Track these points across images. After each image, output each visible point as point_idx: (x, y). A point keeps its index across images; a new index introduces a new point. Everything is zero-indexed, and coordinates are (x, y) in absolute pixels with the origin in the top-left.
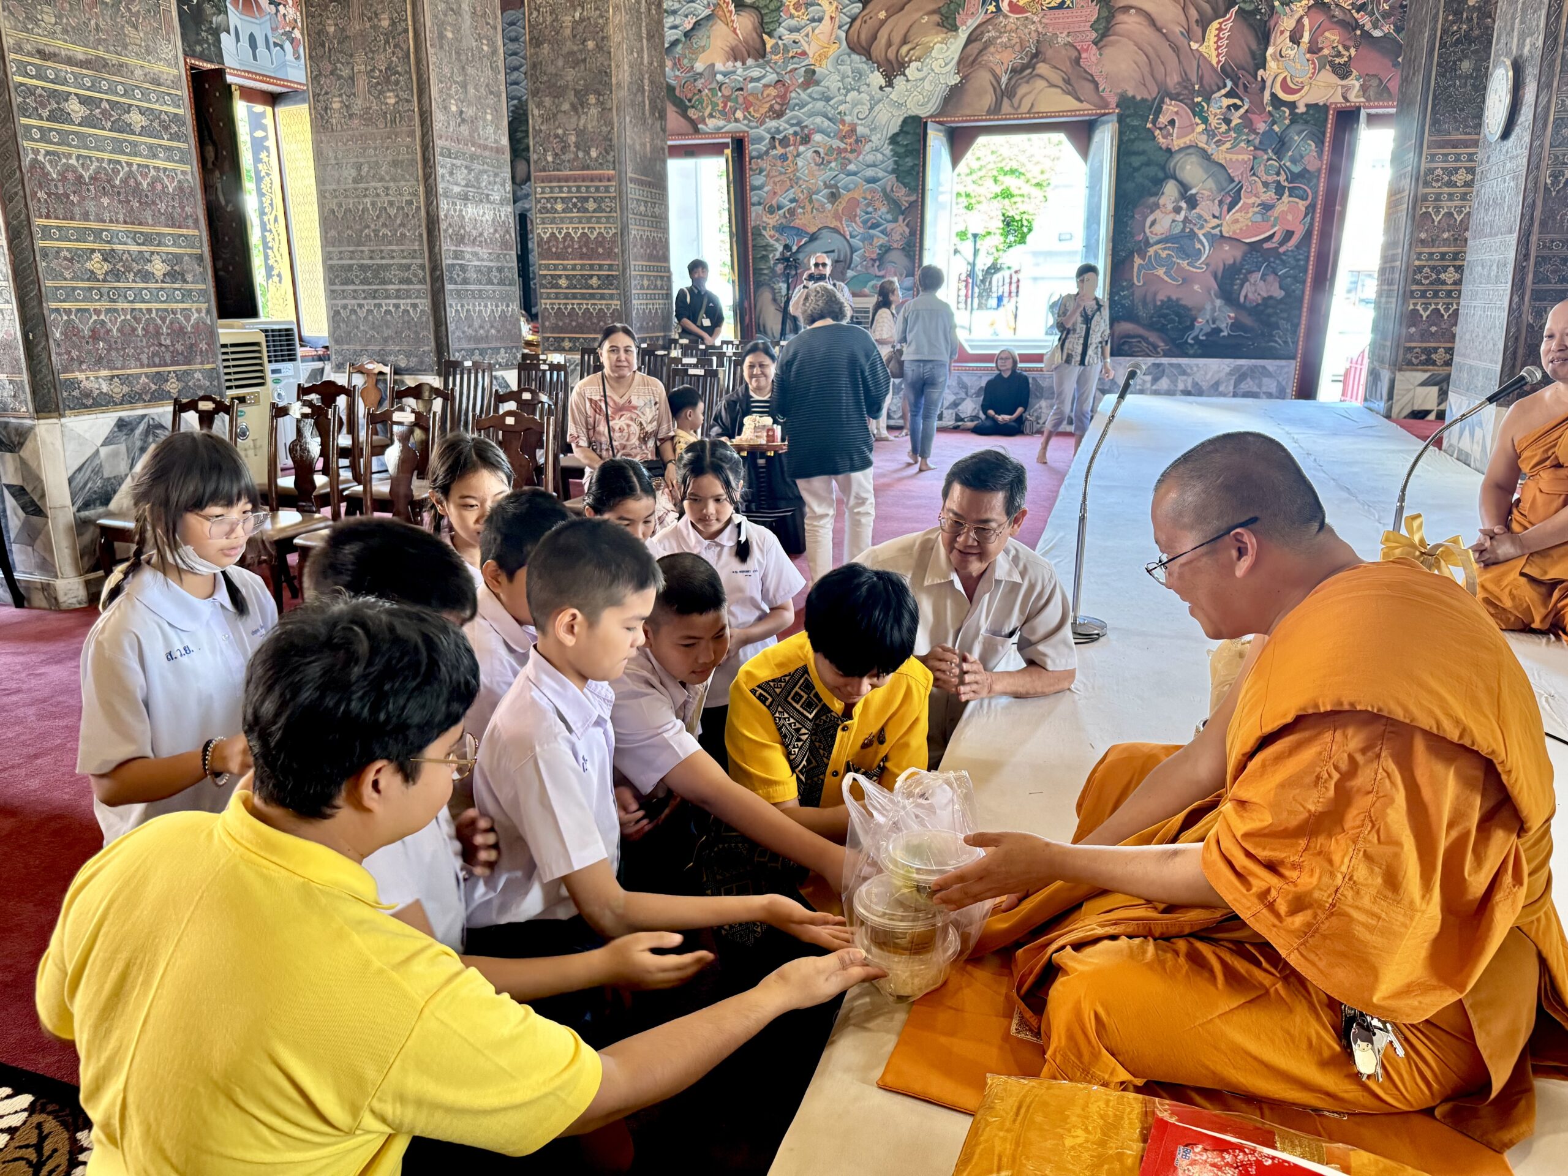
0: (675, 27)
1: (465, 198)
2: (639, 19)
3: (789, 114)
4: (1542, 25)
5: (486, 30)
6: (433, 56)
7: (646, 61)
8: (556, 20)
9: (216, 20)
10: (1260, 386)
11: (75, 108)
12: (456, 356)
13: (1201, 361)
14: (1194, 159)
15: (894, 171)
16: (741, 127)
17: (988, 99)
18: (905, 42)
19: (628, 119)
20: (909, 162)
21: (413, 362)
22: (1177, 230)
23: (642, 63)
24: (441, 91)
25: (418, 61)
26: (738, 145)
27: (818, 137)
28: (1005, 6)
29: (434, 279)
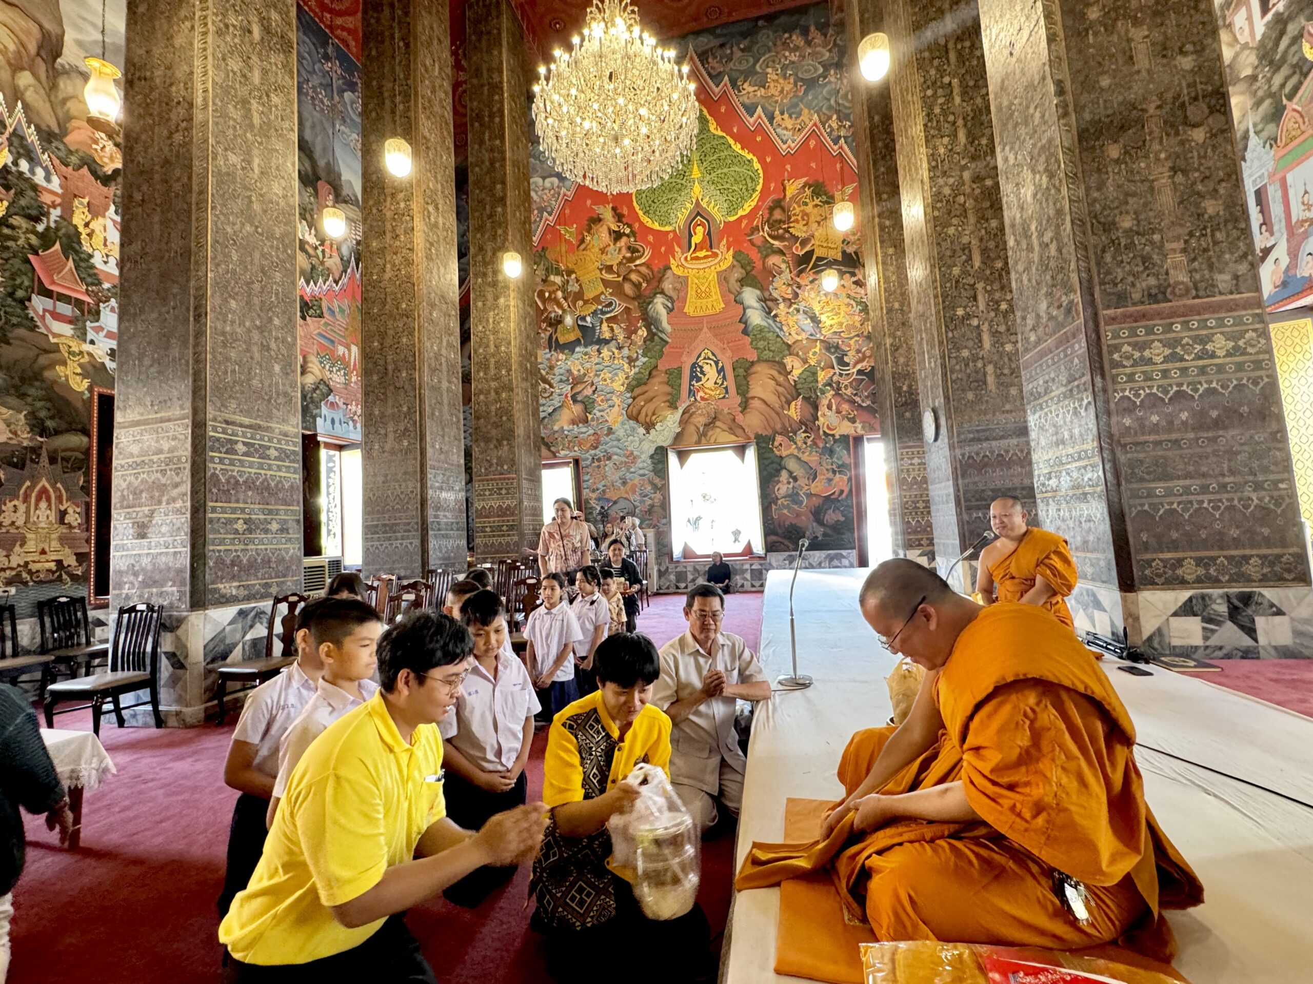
0: (544, 411)
1: (441, 489)
2: (528, 406)
3: (601, 447)
4: (941, 393)
5: (455, 412)
6: (428, 423)
7: (531, 425)
8: (488, 408)
9: (315, 412)
10: (841, 563)
11: (241, 448)
12: (432, 568)
13: (811, 553)
14: (793, 460)
15: (652, 471)
16: (577, 454)
17: (695, 438)
18: (654, 414)
19: (523, 451)
20: (660, 467)
21: (409, 572)
22: (790, 491)
24: (431, 439)
25: (421, 425)
26: (577, 462)
27: (615, 457)
28: (698, 398)
29: (423, 530)
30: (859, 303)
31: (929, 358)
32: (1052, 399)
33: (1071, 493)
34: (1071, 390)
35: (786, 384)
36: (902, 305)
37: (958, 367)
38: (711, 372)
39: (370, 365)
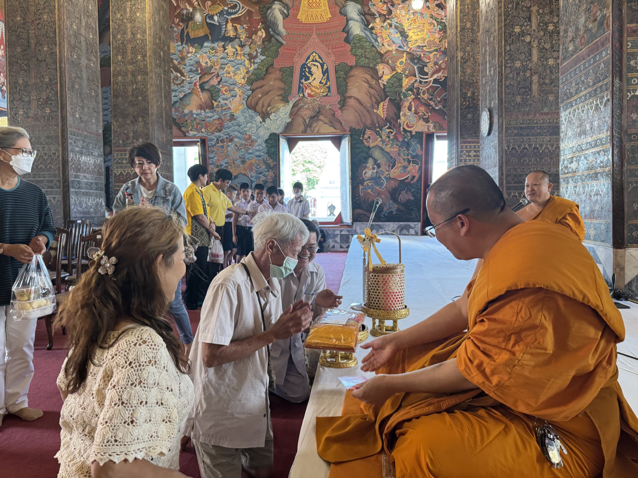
0: (176, 96)
1: (81, 153)
2: (161, 89)
3: (224, 130)
4: (497, 96)
6: (68, 94)
7: (164, 106)
8: (125, 88)
10: (409, 232)
12: (74, 219)
13: (387, 223)
14: (378, 150)
15: (267, 153)
16: (204, 135)
17: (302, 128)
18: (269, 106)
19: (156, 128)
20: (273, 150)
22: (374, 176)
23: (162, 107)
24: (72, 108)
25: (62, 95)
26: (203, 142)
27: (236, 140)
28: (306, 94)
29: (64, 187)
30: (440, 23)
31: (490, 67)
32: (580, 98)
33: (586, 173)
34: (595, 90)
35: (377, 87)
36: (473, 24)
37: (511, 76)
38: (317, 72)
39: (14, 38)
